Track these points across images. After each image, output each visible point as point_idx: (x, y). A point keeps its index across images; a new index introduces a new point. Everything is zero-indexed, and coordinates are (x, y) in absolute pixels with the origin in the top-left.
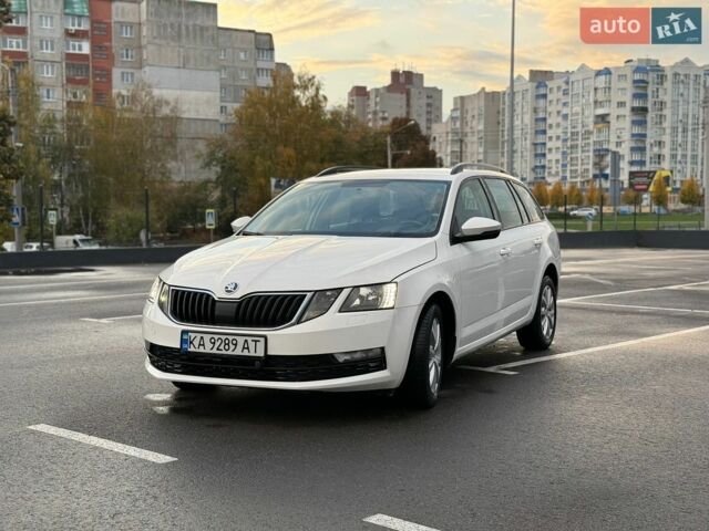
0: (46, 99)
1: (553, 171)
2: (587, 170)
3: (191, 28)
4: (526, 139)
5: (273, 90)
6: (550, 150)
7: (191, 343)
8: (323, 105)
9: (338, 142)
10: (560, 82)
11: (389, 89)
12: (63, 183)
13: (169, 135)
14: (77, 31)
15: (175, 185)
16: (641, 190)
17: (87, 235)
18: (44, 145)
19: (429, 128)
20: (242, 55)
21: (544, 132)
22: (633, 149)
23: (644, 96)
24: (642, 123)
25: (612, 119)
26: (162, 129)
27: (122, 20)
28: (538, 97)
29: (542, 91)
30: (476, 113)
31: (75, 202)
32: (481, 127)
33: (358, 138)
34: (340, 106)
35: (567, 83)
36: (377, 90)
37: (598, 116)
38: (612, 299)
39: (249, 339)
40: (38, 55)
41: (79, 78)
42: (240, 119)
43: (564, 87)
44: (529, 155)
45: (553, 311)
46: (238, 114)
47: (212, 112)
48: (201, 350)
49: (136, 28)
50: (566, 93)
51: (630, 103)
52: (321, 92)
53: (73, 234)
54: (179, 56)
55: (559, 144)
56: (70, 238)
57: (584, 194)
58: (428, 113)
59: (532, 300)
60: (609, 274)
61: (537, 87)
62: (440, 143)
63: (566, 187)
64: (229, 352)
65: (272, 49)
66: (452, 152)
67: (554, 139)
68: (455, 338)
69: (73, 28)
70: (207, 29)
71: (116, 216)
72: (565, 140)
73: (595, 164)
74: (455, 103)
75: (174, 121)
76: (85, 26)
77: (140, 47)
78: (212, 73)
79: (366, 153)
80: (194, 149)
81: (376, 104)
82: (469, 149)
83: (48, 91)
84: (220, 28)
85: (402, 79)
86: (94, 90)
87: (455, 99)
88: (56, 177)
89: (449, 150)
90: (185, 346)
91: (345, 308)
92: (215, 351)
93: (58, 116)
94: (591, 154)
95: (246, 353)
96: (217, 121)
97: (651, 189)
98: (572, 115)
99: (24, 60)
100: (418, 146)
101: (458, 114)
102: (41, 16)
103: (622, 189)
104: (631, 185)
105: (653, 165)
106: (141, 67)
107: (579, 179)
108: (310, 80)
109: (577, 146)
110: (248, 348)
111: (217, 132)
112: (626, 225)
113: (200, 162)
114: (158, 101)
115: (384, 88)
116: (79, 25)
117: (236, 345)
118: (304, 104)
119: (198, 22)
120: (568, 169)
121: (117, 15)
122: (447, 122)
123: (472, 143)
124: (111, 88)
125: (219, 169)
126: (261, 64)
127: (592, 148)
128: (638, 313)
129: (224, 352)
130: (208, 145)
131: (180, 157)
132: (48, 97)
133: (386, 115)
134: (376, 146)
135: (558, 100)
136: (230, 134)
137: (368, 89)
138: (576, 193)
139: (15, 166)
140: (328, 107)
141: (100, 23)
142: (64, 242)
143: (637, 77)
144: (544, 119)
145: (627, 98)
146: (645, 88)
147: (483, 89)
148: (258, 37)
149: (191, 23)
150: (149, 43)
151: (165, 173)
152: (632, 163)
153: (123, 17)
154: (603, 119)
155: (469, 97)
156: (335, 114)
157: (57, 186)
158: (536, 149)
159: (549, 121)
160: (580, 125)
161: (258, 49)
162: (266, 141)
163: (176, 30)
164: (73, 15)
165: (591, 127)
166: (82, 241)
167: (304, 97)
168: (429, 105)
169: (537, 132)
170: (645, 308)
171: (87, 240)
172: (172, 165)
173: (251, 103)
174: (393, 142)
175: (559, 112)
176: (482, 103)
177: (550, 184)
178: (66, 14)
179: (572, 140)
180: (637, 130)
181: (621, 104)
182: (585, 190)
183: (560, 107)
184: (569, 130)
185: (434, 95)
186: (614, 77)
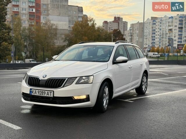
0: (24, 24)
1: (157, 44)
2: (166, 44)
3: (61, 5)
4: (150, 35)
5: (82, 21)
6: (156, 38)
7: (33, 92)
8: (95, 25)
9: (99, 36)
10: (159, 20)
11: (113, 22)
12: (27, 45)
13: (55, 33)
14: (32, 6)
15: (56, 47)
16: (180, 49)
17: (33, 59)
18: (23, 36)
19: (124, 32)
20: (75, 12)
21: (155, 33)
22: (179, 38)
23: (182, 24)
24: (181, 31)
25: (173, 30)
26: (53, 32)
27: (43, 3)
28: (153, 24)
29: (154, 22)
30: (136, 28)
31: (30, 51)
32: (138, 32)
33: (104, 34)
34: (100, 26)
35: (161, 20)
36: (110, 22)
37: (169, 29)
38: (167, 80)
39: (49, 92)
40: (22, 12)
41: (32, 18)
42: (73, 29)
43: (160, 21)
44: (150, 39)
45: (146, 83)
46: (73, 28)
47: (66, 27)
48: (35, 94)
49: (47, 5)
50: (161, 23)
51: (178, 26)
52: (95, 22)
53: (30, 59)
54: (58, 13)
55: (159, 37)
56: (29, 60)
57: (165, 50)
58: (124, 28)
59: (139, 80)
60: (168, 72)
61: (153, 21)
62: (127, 36)
63: (160, 48)
64: (43, 95)
65: (82, 11)
66: (130, 38)
67: (157, 35)
68: (113, 92)
69: (31, 5)
70: (65, 5)
71: (40, 54)
72: (160, 36)
73: (168, 42)
74: (131, 26)
75: (56, 29)
76: (34, 5)
77: (48, 10)
78: (66, 17)
79: (107, 38)
80: (61, 37)
81: (110, 25)
82: (134, 38)
83: (24, 22)
84: (69, 5)
85: (117, 19)
86: (36, 21)
87: (131, 24)
88: (26, 44)
89: (129, 38)
90: (31, 93)
91: (77, 83)
92: (39, 95)
93: (27, 28)
94: (167, 39)
95: (48, 96)
96: (68, 30)
97: (183, 49)
98: (162, 29)
99: (18, 13)
100: (120, 37)
101: (132, 28)
102: (23, 2)
103: (175, 49)
104: (178, 48)
105: (184, 42)
106: (48, 16)
107: (164, 46)
108: (92, 19)
109: (163, 37)
110: (48, 94)
111: (67, 32)
112: (175, 59)
113: (63, 40)
114: (52, 24)
115: (112, 21)
116: (32, 4)
117: (45, 93)
118: (90, 25)
119: (63, 4)
120: (161, 43)
121: (42, 2)
122: (129, 31)
123: (135, 36)
124: (40, 21)
125: (68, 42)
126: (80, 15)
127: (167, 38)
128: (173, 84)
129: (42, 95)
130: (65, 36)
131: (58, 39)
132: (24, 23)
133: (113, 28)
134: (109, 37)
135: (159, 25)
136: (71, 33)
137: (108, 22)
138: (163, 50)
139: (12, 41)
140: (96, 26)
141: (38, 4)
142: (27, 61)
143: (180, 19)
144: (155, 30)
145: (177, 25)
146: (182, 22)
147: (139, 22)
148: (79, 8)
149: (61, 4)
150: (50, 9)
151: (54, 43)
152: (178, 42)
153: (44, 2)
154: (171, 30)
155: (135, 24)
156: (98, 28)
157: (26, 46)
158: (152, 38)
159: (156, 31)
160: (164, 31)
161: (79, 11)
162: (80, 35)
163: (57, 6)
164: (31, 2)
165: (167, 32)
166: (32, 61)
167: (90, 24)
168: (124, 26)
169: (153, 33)
170: (176, 82)
171: (33, 60)
172: (55, 41)
173: (76, 25)
174: (113, 35)
175: (159, 28)
176: (138, 25)
177: (156, 47)
178: (29, 2)
179: (162, 36)
180: (180, 33)
181: (176, 26)
182: (166, 49)
183: (159, 27)
184: (161, 33)
185: (125, 23)
186: (174, 19)
